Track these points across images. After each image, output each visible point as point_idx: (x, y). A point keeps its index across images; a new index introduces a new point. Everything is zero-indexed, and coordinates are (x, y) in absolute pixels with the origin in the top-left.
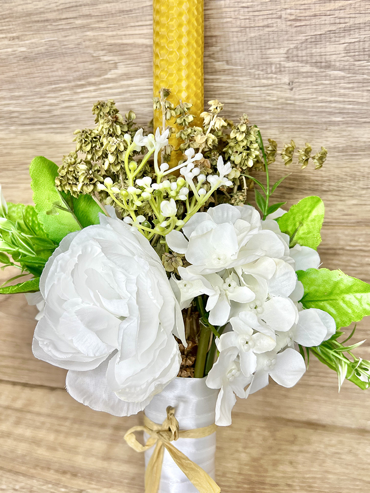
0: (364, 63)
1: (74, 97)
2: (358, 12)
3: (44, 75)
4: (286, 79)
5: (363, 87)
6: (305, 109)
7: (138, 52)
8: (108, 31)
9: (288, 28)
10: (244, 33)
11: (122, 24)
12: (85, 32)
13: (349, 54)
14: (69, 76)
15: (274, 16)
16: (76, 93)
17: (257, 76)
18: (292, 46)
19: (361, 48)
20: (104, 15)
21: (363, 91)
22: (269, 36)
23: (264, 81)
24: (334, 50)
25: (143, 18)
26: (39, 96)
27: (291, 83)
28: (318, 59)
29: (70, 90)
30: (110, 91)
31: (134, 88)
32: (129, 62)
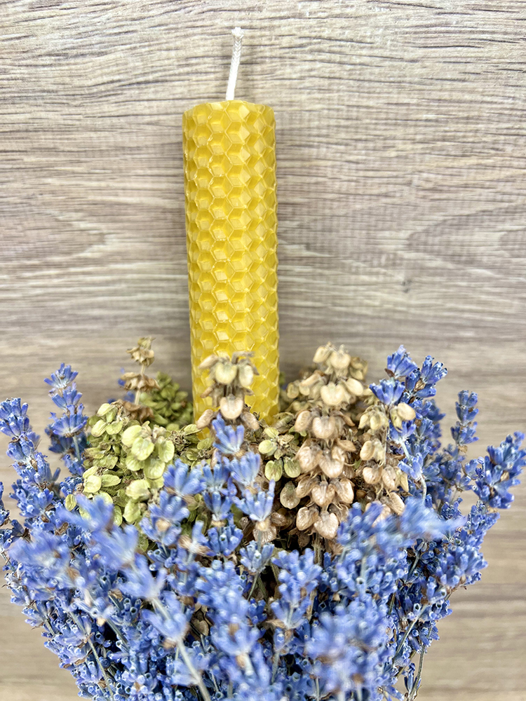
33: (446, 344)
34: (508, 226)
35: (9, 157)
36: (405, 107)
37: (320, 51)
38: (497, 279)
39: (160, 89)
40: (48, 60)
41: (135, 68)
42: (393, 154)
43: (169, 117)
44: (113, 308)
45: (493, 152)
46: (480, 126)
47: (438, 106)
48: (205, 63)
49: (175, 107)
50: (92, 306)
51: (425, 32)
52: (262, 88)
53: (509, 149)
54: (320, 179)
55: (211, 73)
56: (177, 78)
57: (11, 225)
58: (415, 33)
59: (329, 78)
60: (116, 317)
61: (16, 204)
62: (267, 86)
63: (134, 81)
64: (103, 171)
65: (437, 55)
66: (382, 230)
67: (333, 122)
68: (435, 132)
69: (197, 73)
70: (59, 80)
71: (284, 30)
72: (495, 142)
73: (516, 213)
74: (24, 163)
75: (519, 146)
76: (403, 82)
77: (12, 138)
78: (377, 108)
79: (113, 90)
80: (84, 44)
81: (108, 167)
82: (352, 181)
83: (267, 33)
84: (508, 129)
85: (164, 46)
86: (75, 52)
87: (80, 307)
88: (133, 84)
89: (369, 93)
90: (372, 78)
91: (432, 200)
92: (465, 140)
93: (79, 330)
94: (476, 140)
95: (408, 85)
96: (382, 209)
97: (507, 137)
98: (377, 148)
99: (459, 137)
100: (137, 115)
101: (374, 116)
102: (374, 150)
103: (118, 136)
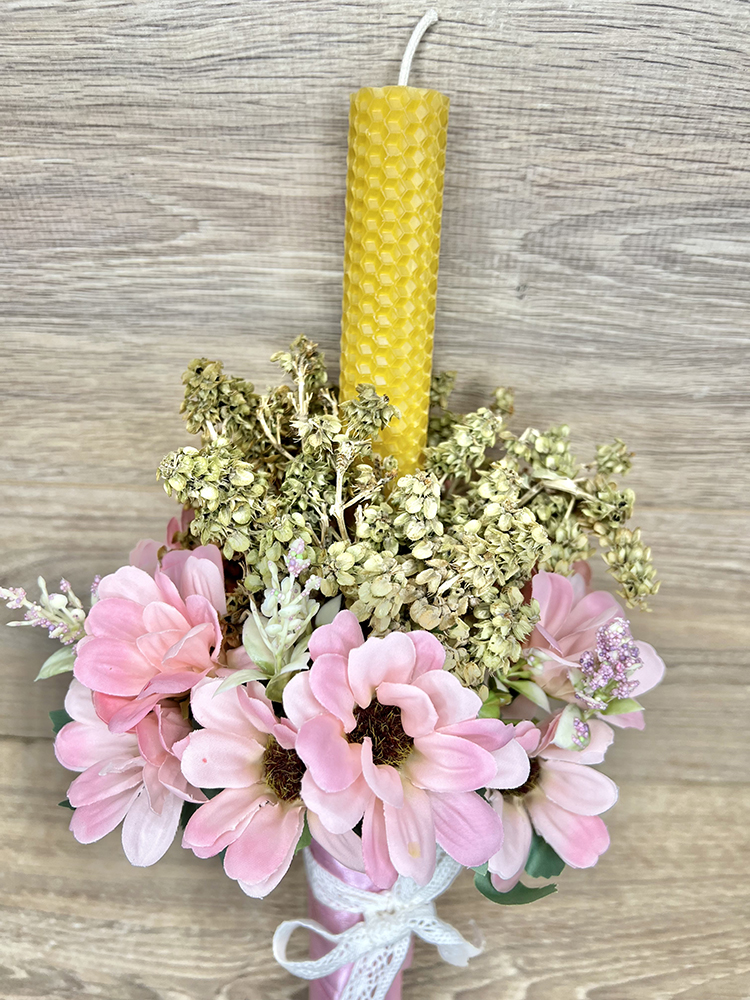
0: (649, 268)
1: (104, 273)
2: (656, 187)
3: (39, 226)
4: (515, 281)
5: (639, 304)
6: (538, 330)
7: (244, 206)
8: (185, 161)
9: (534, 198)
11: (218, 151)
12: (136, 155)
13: (627, 252)
14: (95, 233)
15: (513, 174)
16: (106, 266)
17: (464, 271)
18: (535, 228)
19: (649, 245)
20: (182, 129)
21: (638, 311)
22: (498, 206)
23: (478, 281)
24: (604, 243)
25: (262, 147)
26: (24, 264)
27: (521, 288)
28: (576, 253)
29: (94, 260)
30: (180, 269)
31: (230, 268)
32: (224, 222)
33: (564, 359)
34: (630, 229)
35: (101, 133)
36: (520, 95)
38: (619, 288)
39: (262, 65)
40: (146, 31)
41: (237, 42)
42: (506, 145)
43: (271, 96)
44: (204, 303)
45: (613, 147)
46: (598, 118)
47: (554, 95)
48: (310, 40)
49: (276, 86)
50: (182, 300)
51: (540, 16)
52: (369, 69)
53: (630, 144)
55: (315, 50)
56: (280, 54)
57: (100, 206)
58: (530, 16)
59: (439, 61)
60: (207, 313)
61: (105, 183)
62: (375, 66)
63: (235, 56)
64: (199, 152)
65: (553, 40)
66: (495, 228)
68: (551, 123)
69: (301, 50)
70: (156, 52)
71: (392, 8)
72: (614, 136)
73: (639, 214)
74: (116, 140)
75: (640, 141)
76: (517, 67)
77: (105, 112)
78: (490, 95)
79: (213, 65)
80: (185, 15)
81: (204, 147)
82: (462, 173)
83: (375, 11)
84: (628, 122)
85: (268, 21)
86: (175, 23)
87: (169, 301)
88: (234, 59)
89: (481, 78)
90: (484, 62)
91: (548, 197)
92: (583, 132)
93: (167, 327)
94: (595, 133)
95: (522, 71)
96: (495, 204)
97: (628, 131)
98: (489, 138)
99: (576, 130)
100: (237, 93)
101: (487, 103)
102: (486, 140)
103: (217, 114)
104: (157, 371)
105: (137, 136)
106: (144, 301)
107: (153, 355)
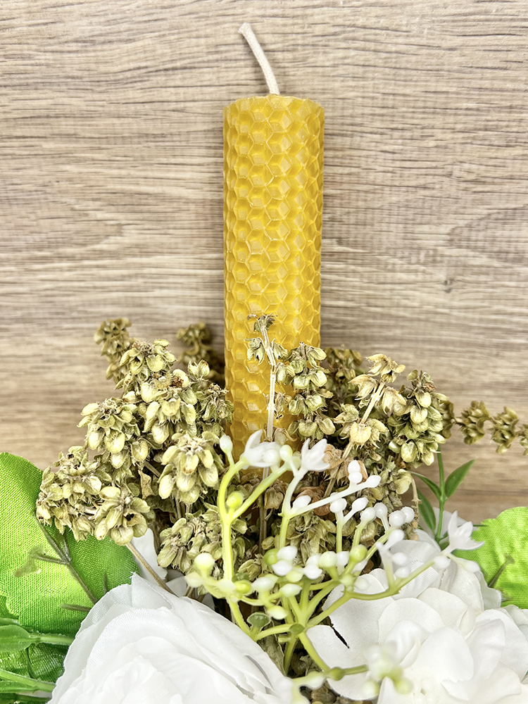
1: (25, 278)
4: (442, 276)
6: (466, 322)
7: (169, 210)
8: (110, 168)
9: (460, 194)
10: (380, 195)
11: (142, 157)
12: (62, 164)
14: (18, 240)
15: (439, 171)
17: (390, 267)
18: (462, 223)
20: (107, 138)
22: (424, 203)
23: (404, 276)
25: (187, 152)
27: (449, 282)
28: (504, 246)
29: (16, 265)
30: (103, 272)
31: (154, 271)
32: (146, 227)
33: (494, 351)
35: (27, 143)
36: (445, 96)
37: (354, 39)
39: (187, 75)
40: (74, 47)
41: (163, 55)
42: (432, 144)
43: (196, 104)
44: (127, 305)
46: (524, 115)
47: (479, 95)
48: (235, 50)
49: (202, 94)
51: (463, 21)
52: (294, 75)
54: (353, 170)
55: (241, 60)
56: (206, 65)
57: (24, 213)
58: (453, 21)
59: (364, 66)
61: (30, 191)
62: (299, 73)
63: (161, 67)
64: (124, 158)
65: (477, 43)
66: (421, 224)
67: (367, 111)
68: (476, 121)
69: (227, 60)
70: (84, 66)
71: (317, 19)
74: (42, 150)
76: (441, 70)
77: (32, 124)
78: (414, 96)
79: (139, 77)
80: (112, 31)
81: (129, 154)
82: (388, 172)
83: (300, 21)
85: (194, 34)
86: (102, 39)
87: (91, 303)
88: (160, 70)
89: (405, 81)
90: (409, 66)
92: (508, 129)
94: (521, 129)
95: (446, 73)
96: (421, 201)
98: (415, 137)
99: (502, 127)
100: (163, 102)
101: (412, 105)
102: (412, 139)
103: (143, 123)
104: (78, 373)
105: (62, 146)
106: (67, 305)
107: (75, 356)
